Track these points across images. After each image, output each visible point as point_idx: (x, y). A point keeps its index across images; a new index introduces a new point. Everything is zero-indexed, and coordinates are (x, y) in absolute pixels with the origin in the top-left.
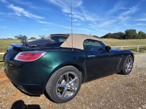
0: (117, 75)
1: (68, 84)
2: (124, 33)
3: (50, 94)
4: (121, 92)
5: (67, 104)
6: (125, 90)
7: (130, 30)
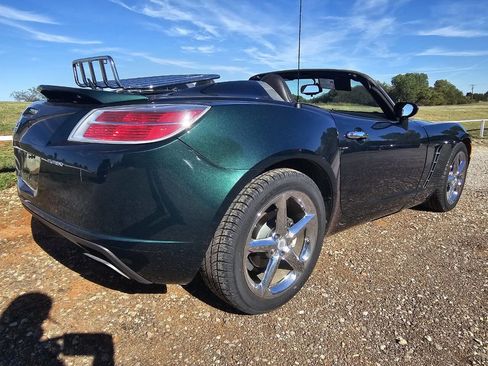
0: (414, 212)
1: (283, 240)
2: (389, 84)
3: (222, 280)
4: (453, 269)
5: (280, 317)
6: (461, 261)
7: (407, 75)
